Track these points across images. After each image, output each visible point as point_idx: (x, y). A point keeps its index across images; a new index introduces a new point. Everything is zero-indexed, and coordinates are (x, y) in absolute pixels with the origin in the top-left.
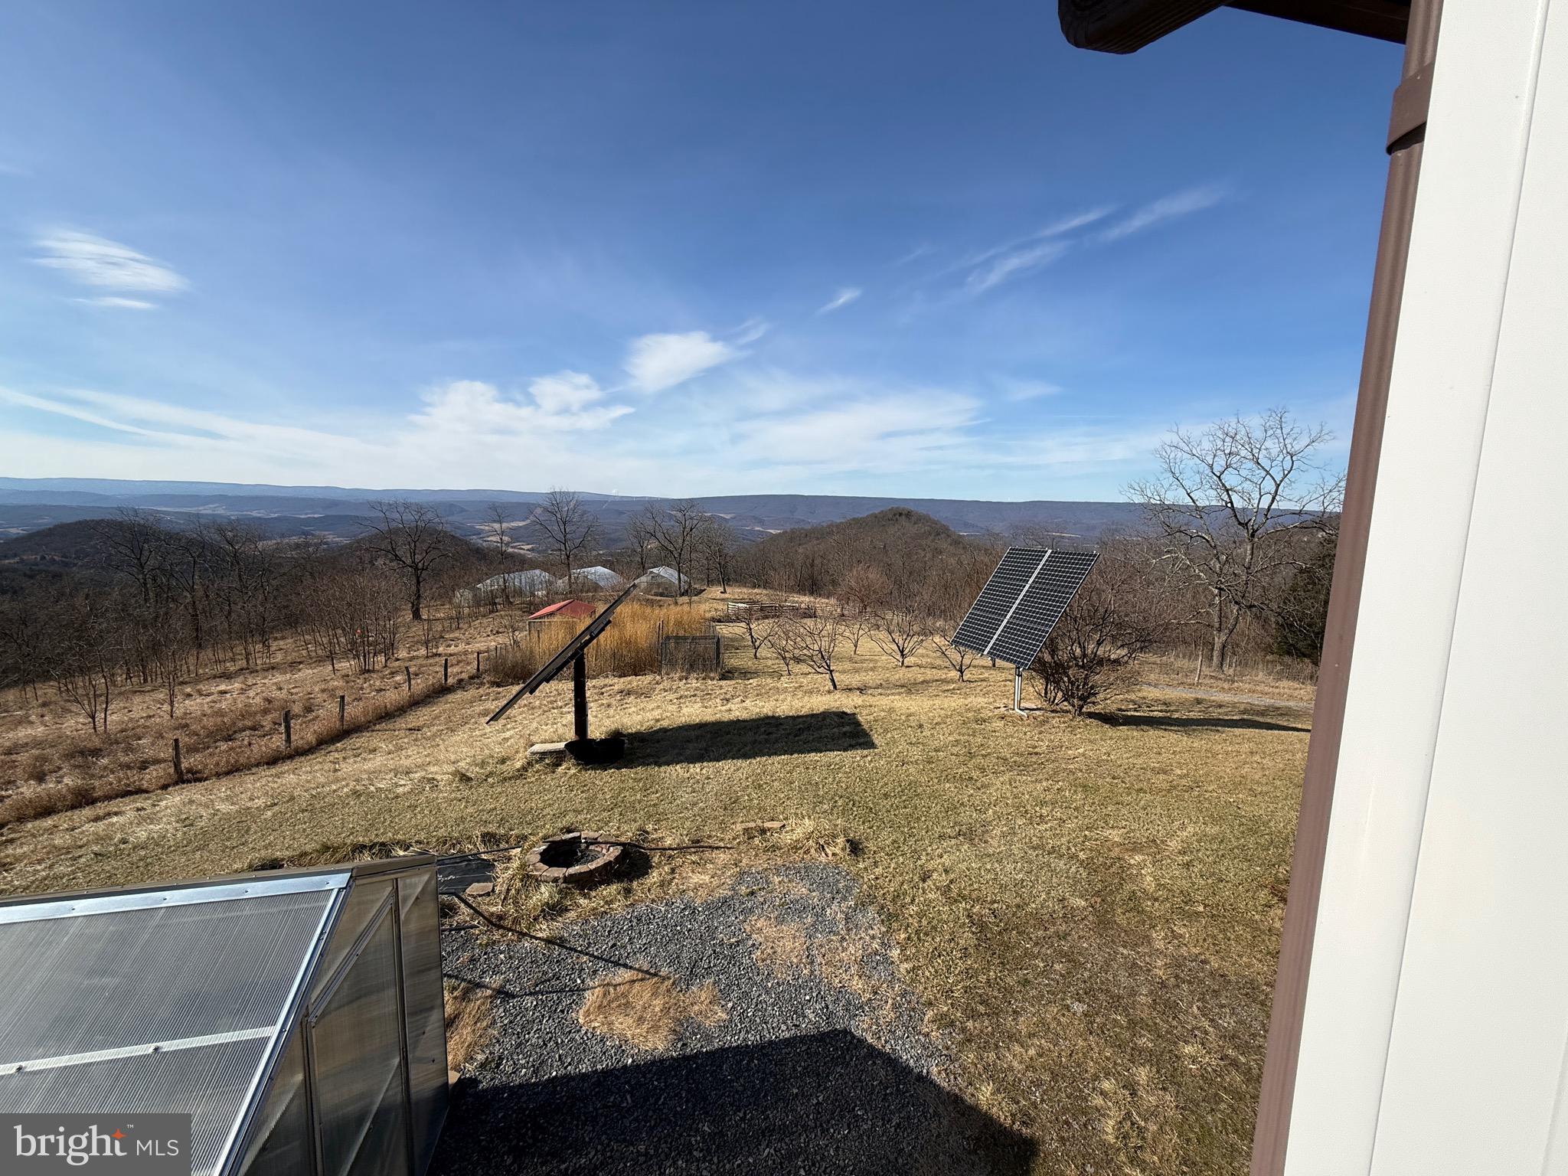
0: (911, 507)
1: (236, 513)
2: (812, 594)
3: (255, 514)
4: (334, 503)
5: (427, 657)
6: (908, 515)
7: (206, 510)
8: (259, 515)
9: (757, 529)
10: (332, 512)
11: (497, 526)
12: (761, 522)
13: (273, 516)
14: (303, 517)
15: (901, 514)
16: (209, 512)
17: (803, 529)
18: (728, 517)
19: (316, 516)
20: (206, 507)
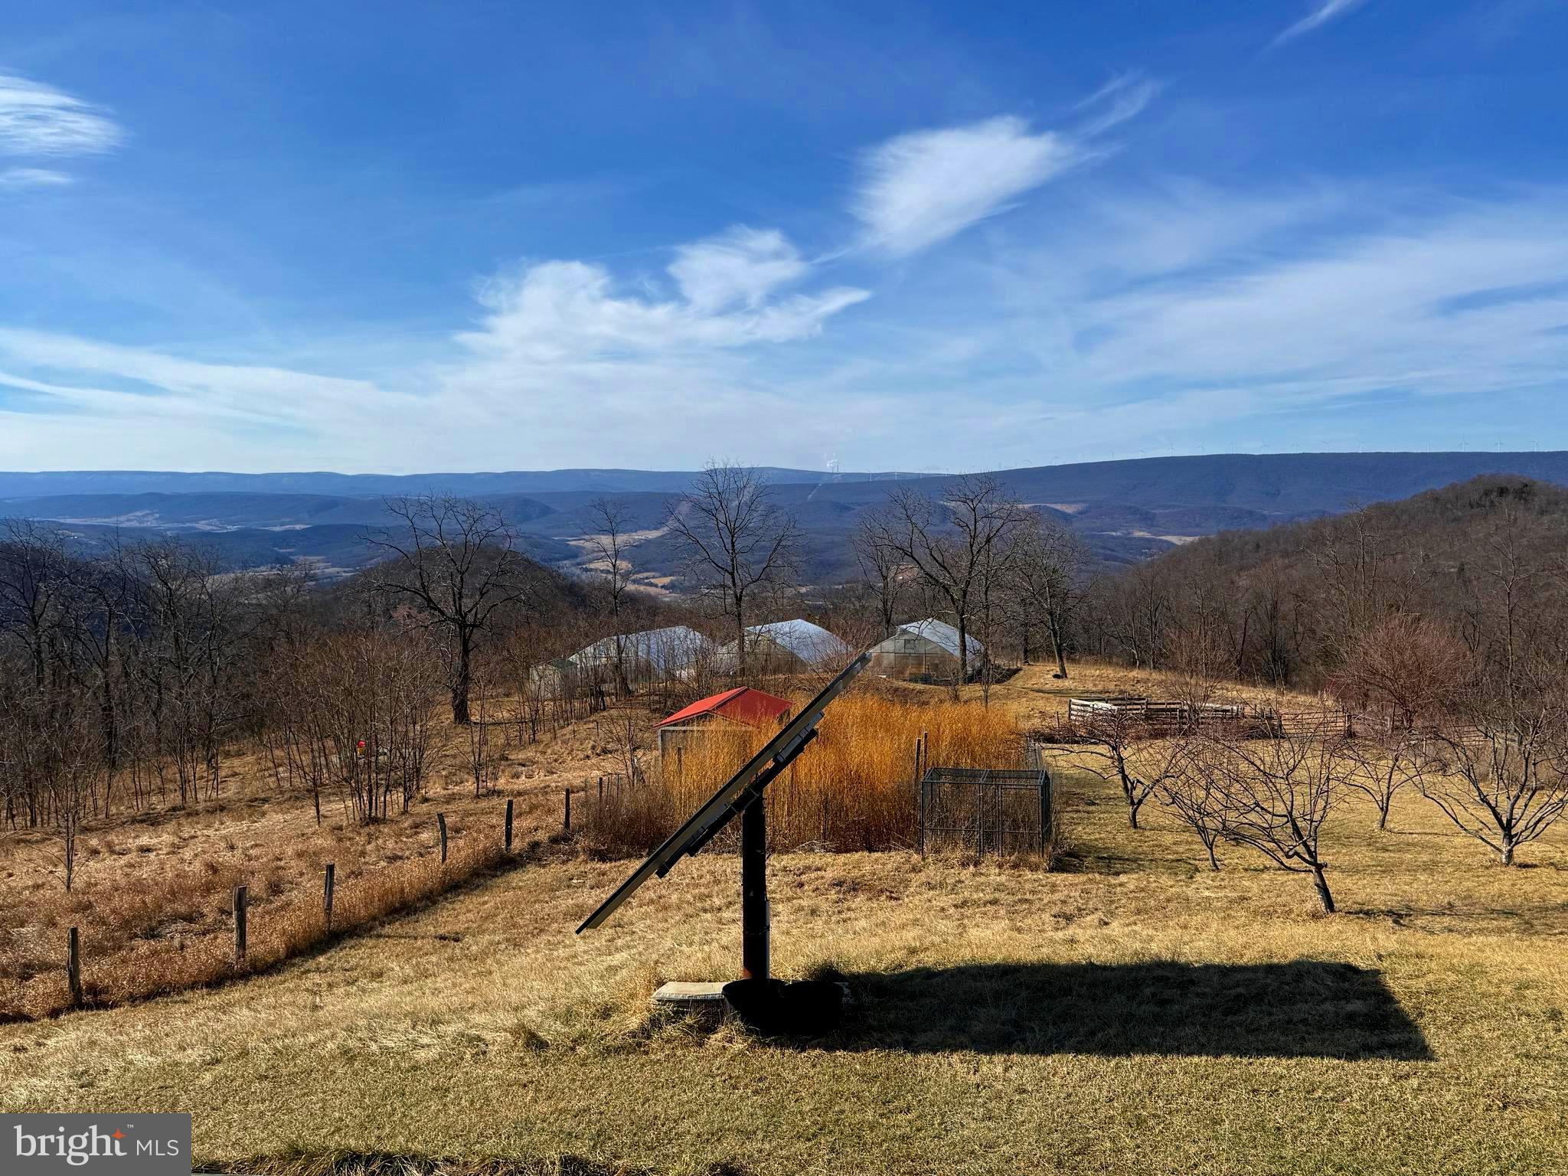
1: (175, 525)
2: (1271, 681)
3: (203, 526)
4: (328, 504)
5: (477, 796)
7: (128, 521)
8: (209, 528)
9: (1139, 534)
10: (325, 519)
11: (606, 540)
12: (1148, 520)
14: (278, 529)
15: (1502, 492)
16: (135, 524)
17: (1248, 532)
18: (1069, 509)
19: (298, 527)
20: (131, 516)
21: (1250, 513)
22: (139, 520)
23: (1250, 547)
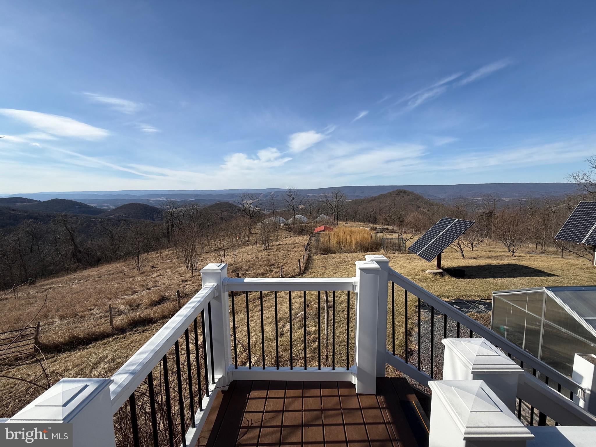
0: (405, 189)
4: (197, 195)
6: (405, 192)
8: (175, 200)
10: (196, 198)
13: (180, 200)
15: (401, 192)
16: (162, 200)
17: (360, 199)
19: (192, 200)
20: (161, 198)
21: (359, 196)
22: (162, 199)
23: (360, 202)
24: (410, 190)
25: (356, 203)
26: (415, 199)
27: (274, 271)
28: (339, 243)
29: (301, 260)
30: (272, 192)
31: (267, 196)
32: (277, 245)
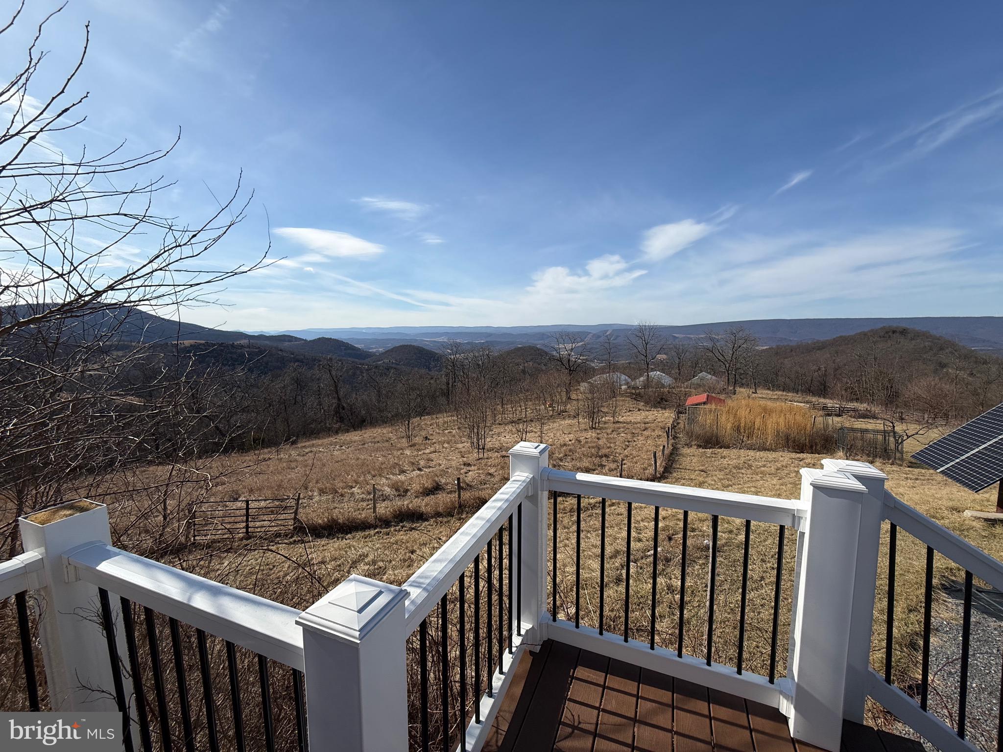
0: (904, 325)
4: (490, 335)
6: (904, 332)
13: (466, 342)
14: (477, 342)
15: (894, 332)
16: (442, 340)
17: (788, 346)
19: (482, 341)
20: (441, 338)
21: (785, 339)
22: (443, 339)
23: (788, 351)
24: (918, 328)
25: (778, 352)
26: (931, 349)
27: (607, 468)
28: (738, 429)
29: (659, 454)
30: (608, 330)
31: (599, 337)
32: (614, 423)
